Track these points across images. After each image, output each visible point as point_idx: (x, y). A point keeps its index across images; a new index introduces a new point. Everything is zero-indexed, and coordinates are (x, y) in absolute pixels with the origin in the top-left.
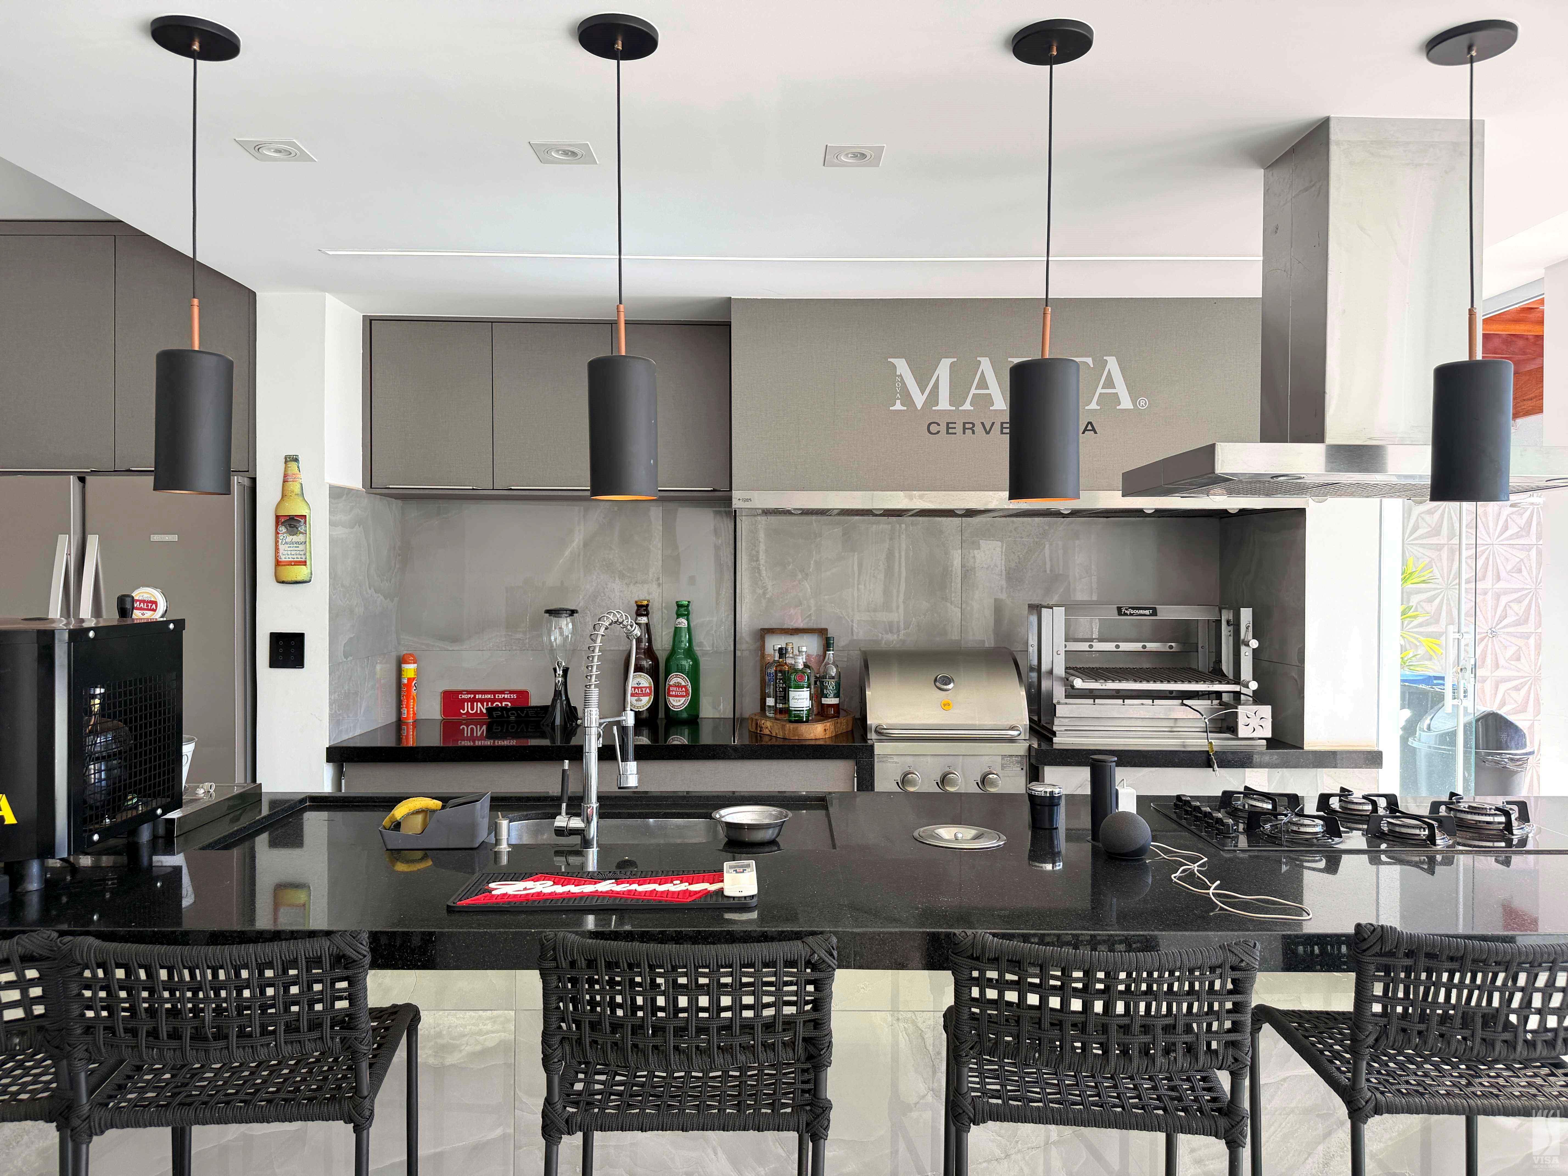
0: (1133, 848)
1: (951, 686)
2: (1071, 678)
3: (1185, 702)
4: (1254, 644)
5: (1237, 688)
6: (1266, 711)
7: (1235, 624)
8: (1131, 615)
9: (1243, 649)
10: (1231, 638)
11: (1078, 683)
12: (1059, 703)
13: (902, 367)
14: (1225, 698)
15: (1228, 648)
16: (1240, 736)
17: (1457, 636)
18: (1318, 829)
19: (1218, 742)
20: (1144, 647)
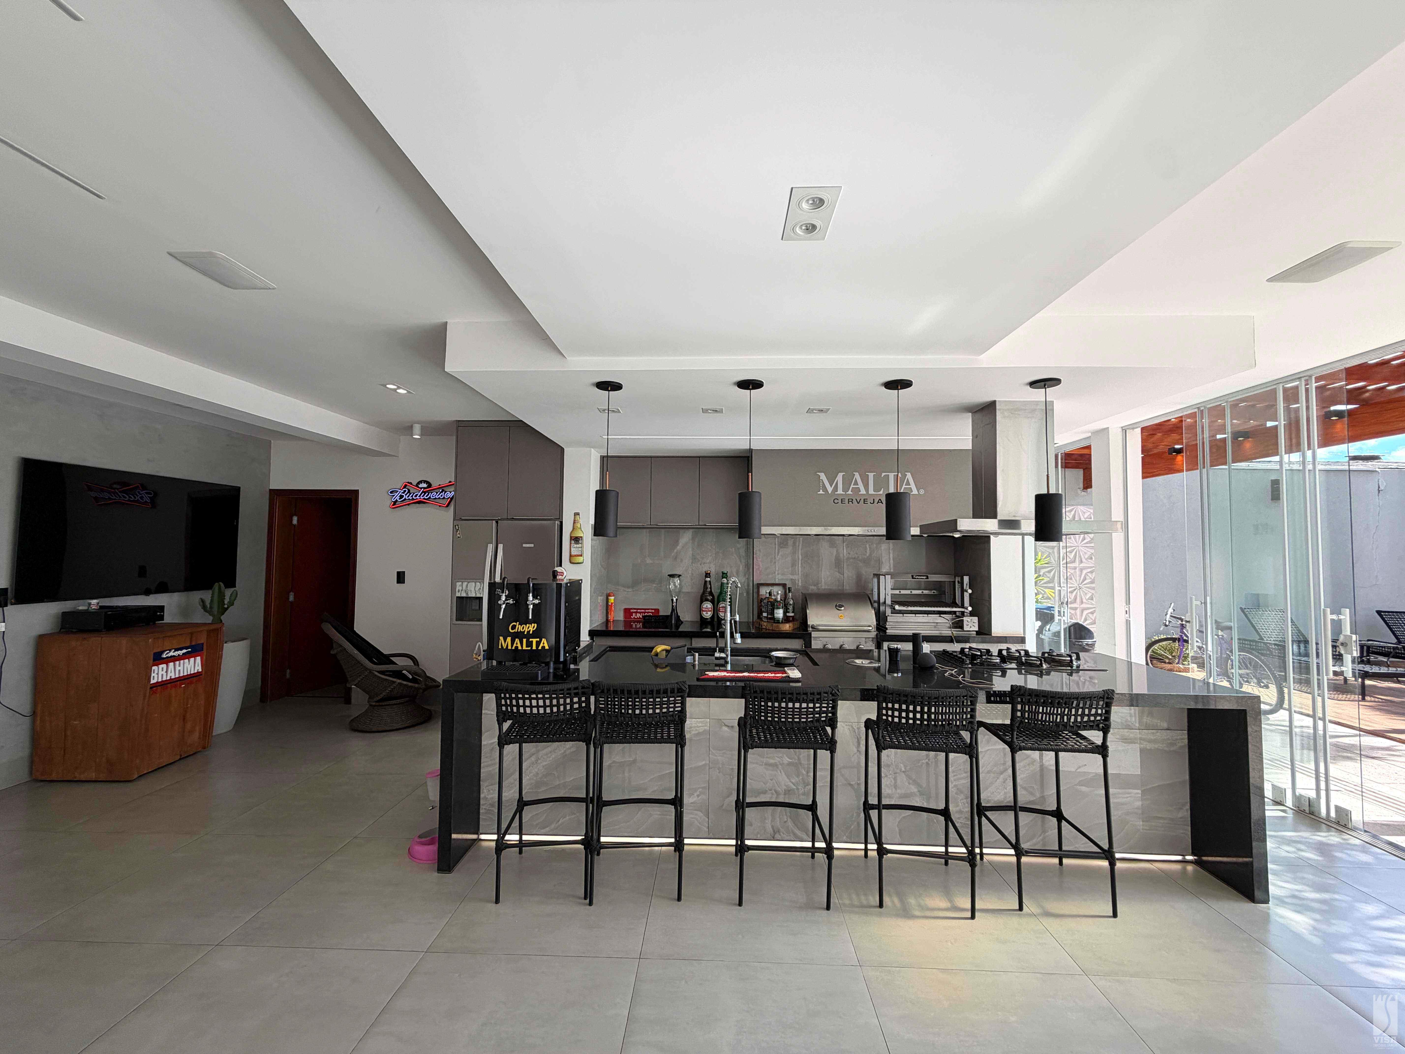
0: (929, 666)
1: (843, 608)
2: (894, 605)
3: (941, 615)
4: (970, 591)
5: (963, 610)
6: (975, 619)
7: (962, 583)
8: (918, 579)
9: (965, 593)
10: (960, 589)
11: (897, 607)
12: (888, 616)
13: (822, 476)
14: (958, 614)
15: (958, 593)
16: (965, 629)
17: (1059, 588)
18: (998, 661)
19: (956, 632)
20: (922, 592)
